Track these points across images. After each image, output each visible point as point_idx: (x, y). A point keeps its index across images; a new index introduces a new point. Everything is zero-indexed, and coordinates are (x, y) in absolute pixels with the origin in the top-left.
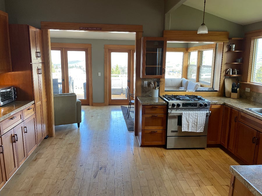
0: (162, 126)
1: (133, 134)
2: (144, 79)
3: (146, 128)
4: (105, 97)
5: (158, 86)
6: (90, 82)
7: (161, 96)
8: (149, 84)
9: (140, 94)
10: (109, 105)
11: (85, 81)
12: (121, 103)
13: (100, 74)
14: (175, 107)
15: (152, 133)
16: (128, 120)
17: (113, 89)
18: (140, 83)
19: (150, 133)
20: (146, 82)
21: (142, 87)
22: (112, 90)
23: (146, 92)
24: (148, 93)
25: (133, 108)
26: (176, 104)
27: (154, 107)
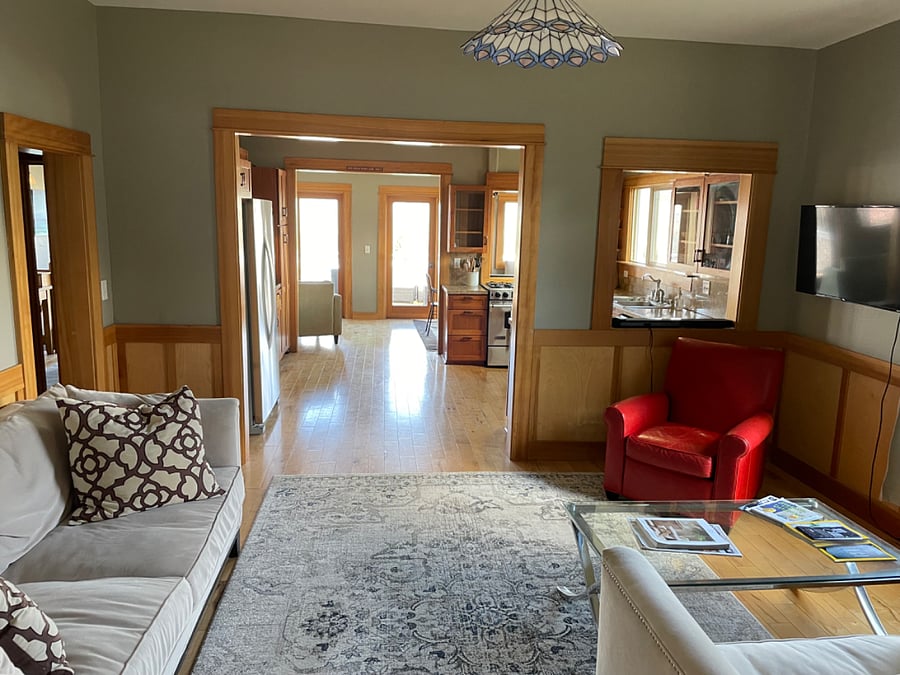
0: (480, 329)
1: (435, 353)
2: (453, 254)
3: (455, 332)
4: (379, 300)
5: (477, 266)
6: (347, 268)
7: (483, 283)
8: (462, 264)
9: (448, 281)
10: (387, 318)
11: (336, 266)
12: (414, 315)
13: (368, 249)
14: (501, 298)
15: (466, 339)
16: (428, 339)
17: (396, 289)
18: (447, 261)
19: (461, 341)
20: (457, 260)
21: (452, 268)
22: (393, 291)
23: (458, 278)
24: (460, 280)
25: (435, 323)
26: (501, 294)
27: (467, 298)
